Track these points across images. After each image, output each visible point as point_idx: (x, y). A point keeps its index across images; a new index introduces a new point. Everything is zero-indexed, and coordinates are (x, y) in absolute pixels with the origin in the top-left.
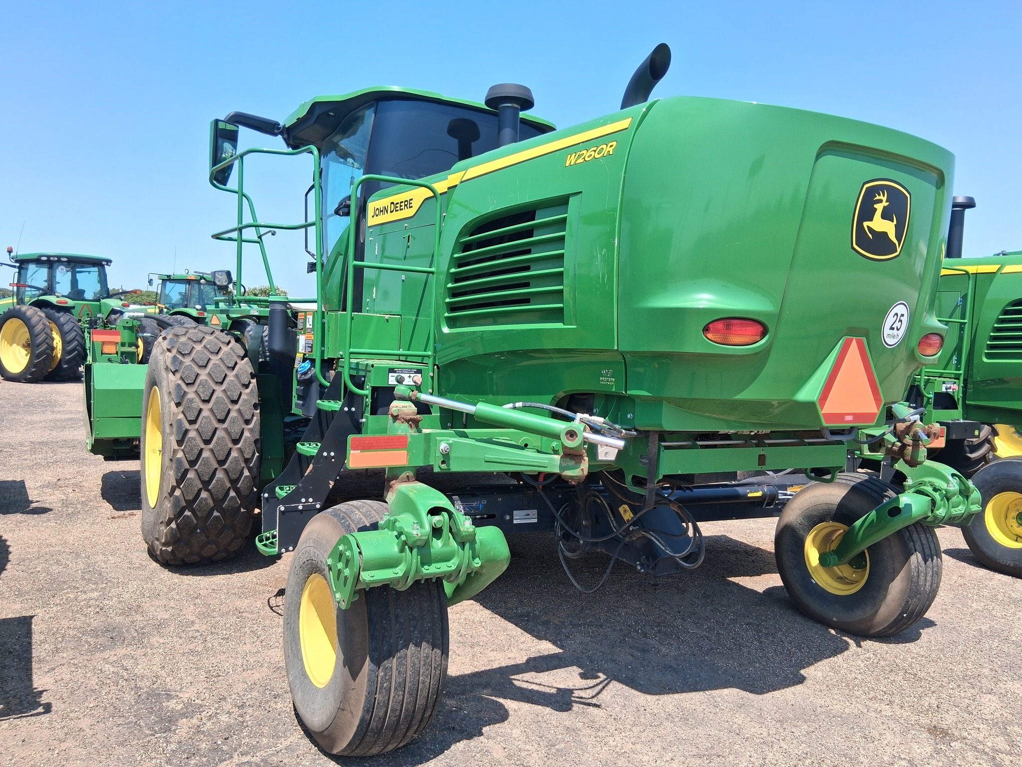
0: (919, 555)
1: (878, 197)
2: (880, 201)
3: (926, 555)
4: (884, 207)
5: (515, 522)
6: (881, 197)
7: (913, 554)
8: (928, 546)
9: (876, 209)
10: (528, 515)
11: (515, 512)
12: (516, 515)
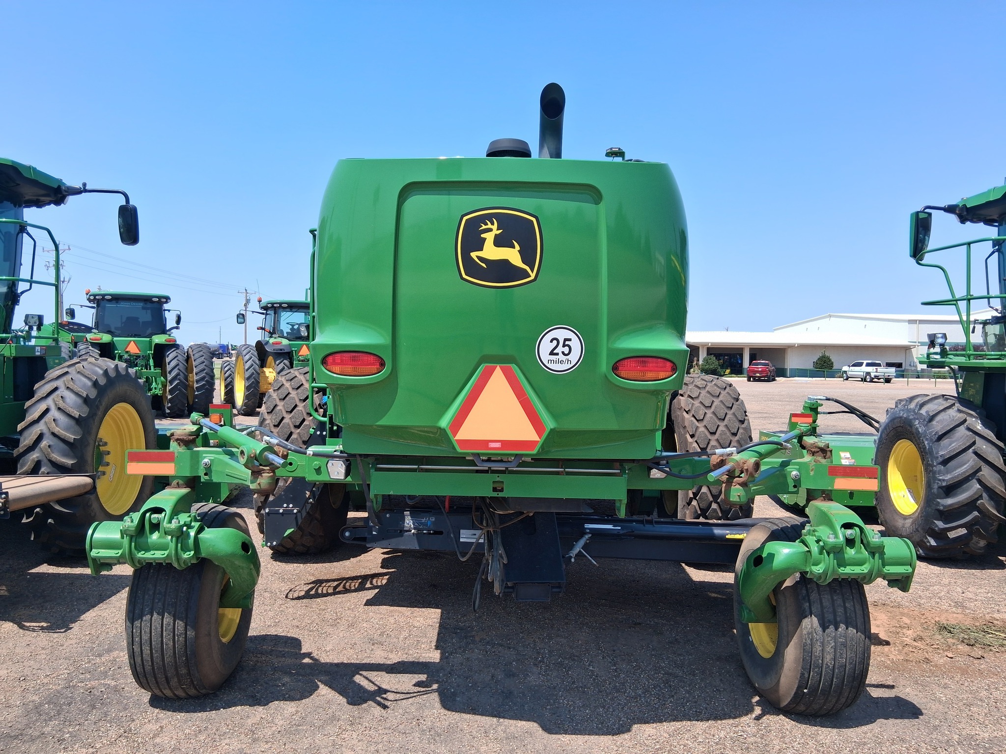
0: (815, 620)
1: (484, 227)
2: (490, 230)
3: (826, 620)
4: (496, 235)
5: (462, 540)
6: (490, 226)
7: (806, 617)
8: (831, 610)
9: (485, 239)
10: (475, 535)
11: (462, 531)
12: (463, 534)
